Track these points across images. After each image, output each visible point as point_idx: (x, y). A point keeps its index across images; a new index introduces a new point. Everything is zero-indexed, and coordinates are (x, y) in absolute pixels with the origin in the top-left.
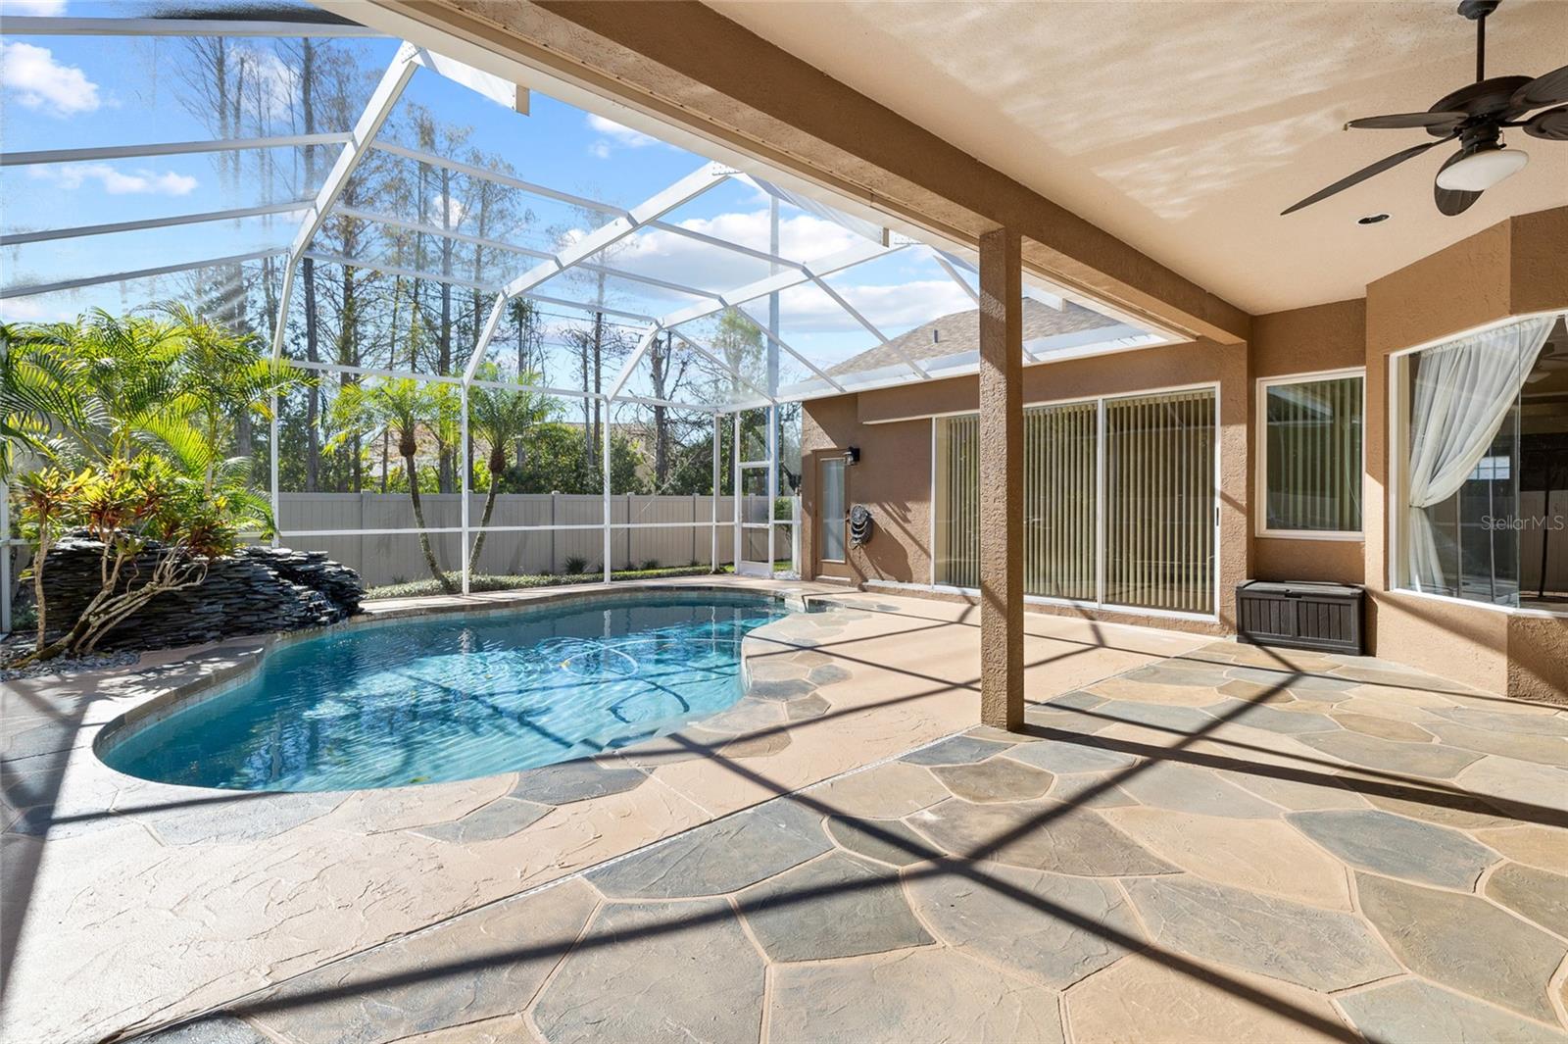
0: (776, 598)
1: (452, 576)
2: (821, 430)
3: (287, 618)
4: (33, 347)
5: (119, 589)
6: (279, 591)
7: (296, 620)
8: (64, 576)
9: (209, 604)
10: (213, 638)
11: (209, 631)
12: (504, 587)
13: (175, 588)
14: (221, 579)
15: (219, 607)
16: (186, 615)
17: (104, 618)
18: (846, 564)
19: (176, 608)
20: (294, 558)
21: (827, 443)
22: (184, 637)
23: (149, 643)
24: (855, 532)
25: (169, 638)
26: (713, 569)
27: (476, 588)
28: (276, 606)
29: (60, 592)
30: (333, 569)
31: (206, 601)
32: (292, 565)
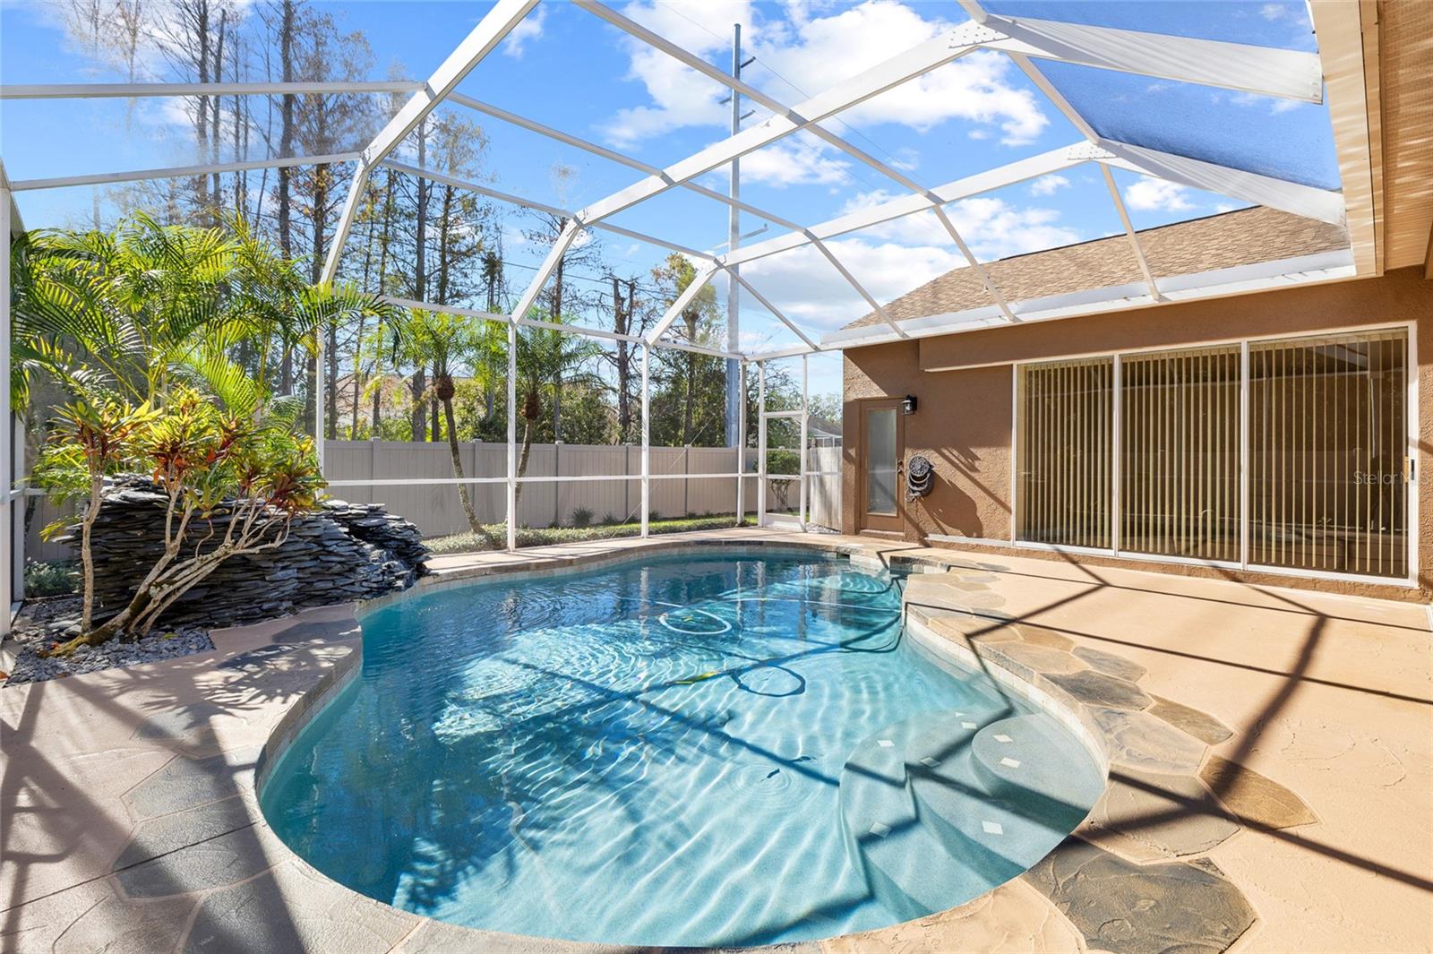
0: (838, 553)
1: (494, 530)
2: (867, 378)
3: (364, 584)
4: (56, 261)
5: (185, 552)
6: (355, 551)
7: (375, 585)
8: (111, 536)
9: (283, 568)
10: (286, 609)
11: (282, 601)
12: (548, 542)
13: (251, 551)
14: (297, 539)
15: (292, 572)
16: (260, 583)
17: (167, 589)
18: (898, 517)
19: (249, 574)
20: (354, 512)
21: (876, 392)
22: (257, 610)
23: (216, 619)
24: (913, 484)
25: (240, 612)
26: (739, 522)
27: (523, 543)
28: (352, 570)
29: (107, 555)
30: (396, 524)
31: (280, 565)
32: (351, 519)
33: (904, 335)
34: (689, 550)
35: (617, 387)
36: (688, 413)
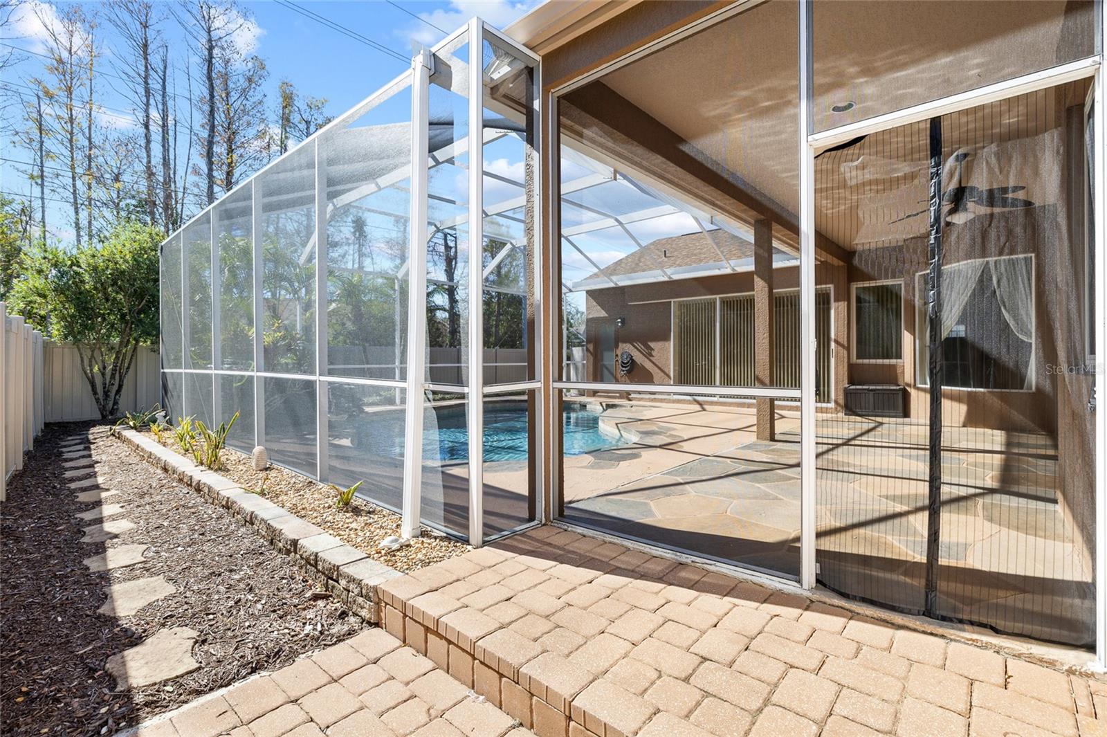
0: (580, 405)
2: (599, 307)
21: (602, 314)
24: (623, 366)
33: (616, 284)
34: (498, 405)
35: (447, 308)
36: (497, 326)
